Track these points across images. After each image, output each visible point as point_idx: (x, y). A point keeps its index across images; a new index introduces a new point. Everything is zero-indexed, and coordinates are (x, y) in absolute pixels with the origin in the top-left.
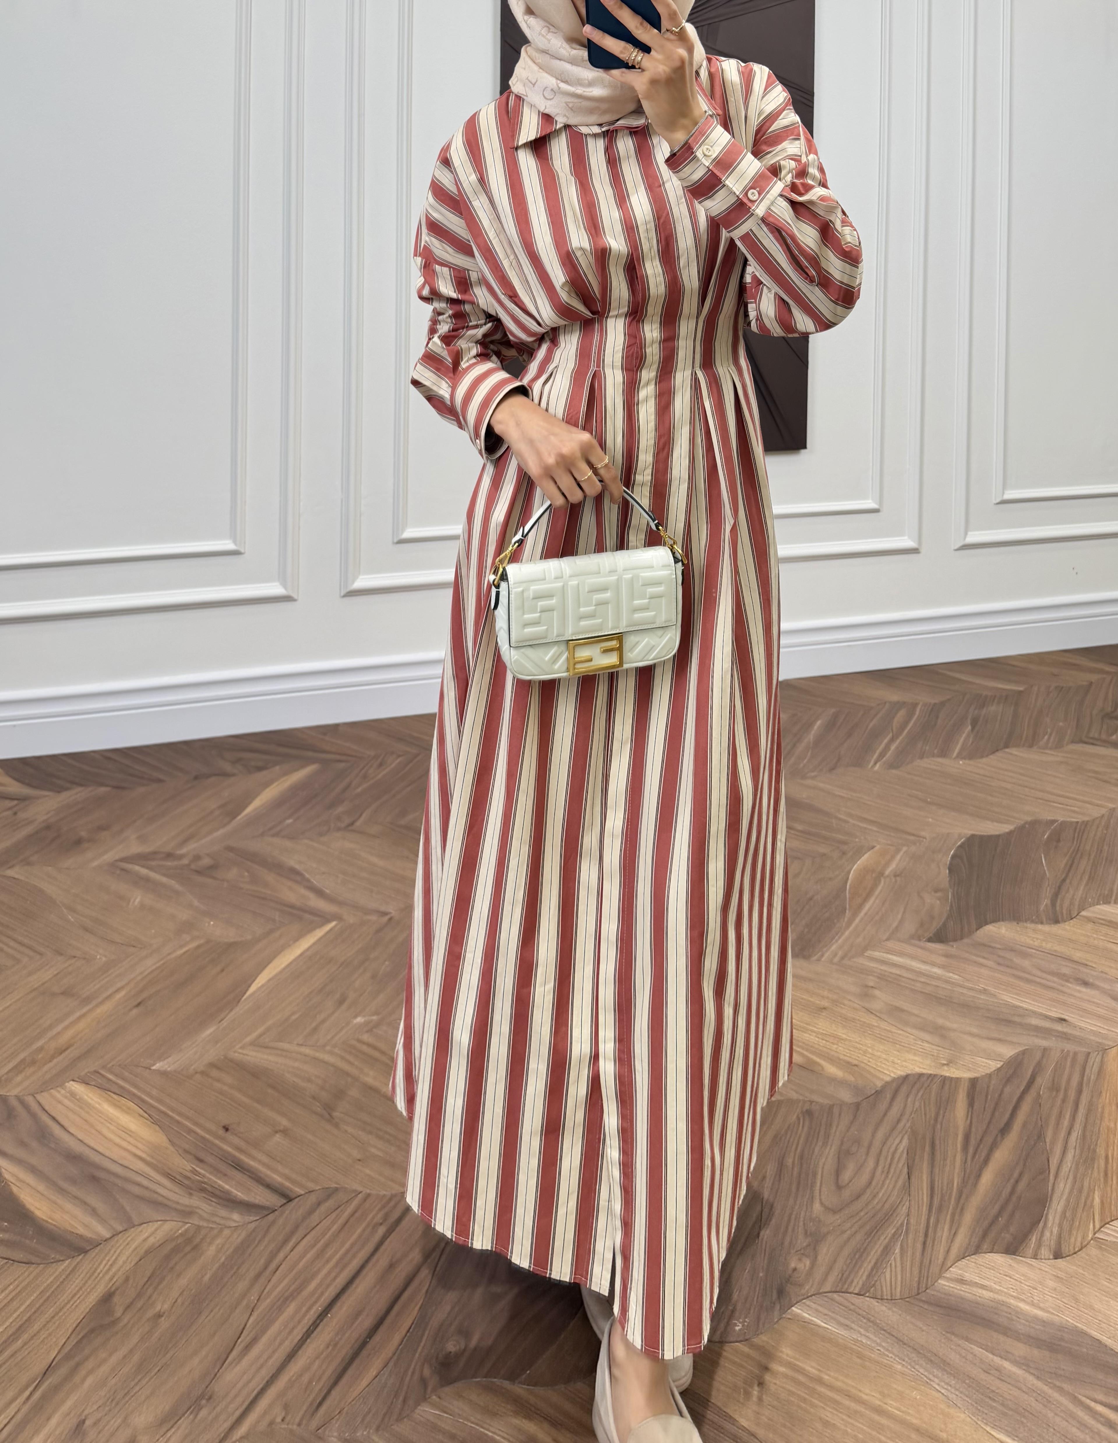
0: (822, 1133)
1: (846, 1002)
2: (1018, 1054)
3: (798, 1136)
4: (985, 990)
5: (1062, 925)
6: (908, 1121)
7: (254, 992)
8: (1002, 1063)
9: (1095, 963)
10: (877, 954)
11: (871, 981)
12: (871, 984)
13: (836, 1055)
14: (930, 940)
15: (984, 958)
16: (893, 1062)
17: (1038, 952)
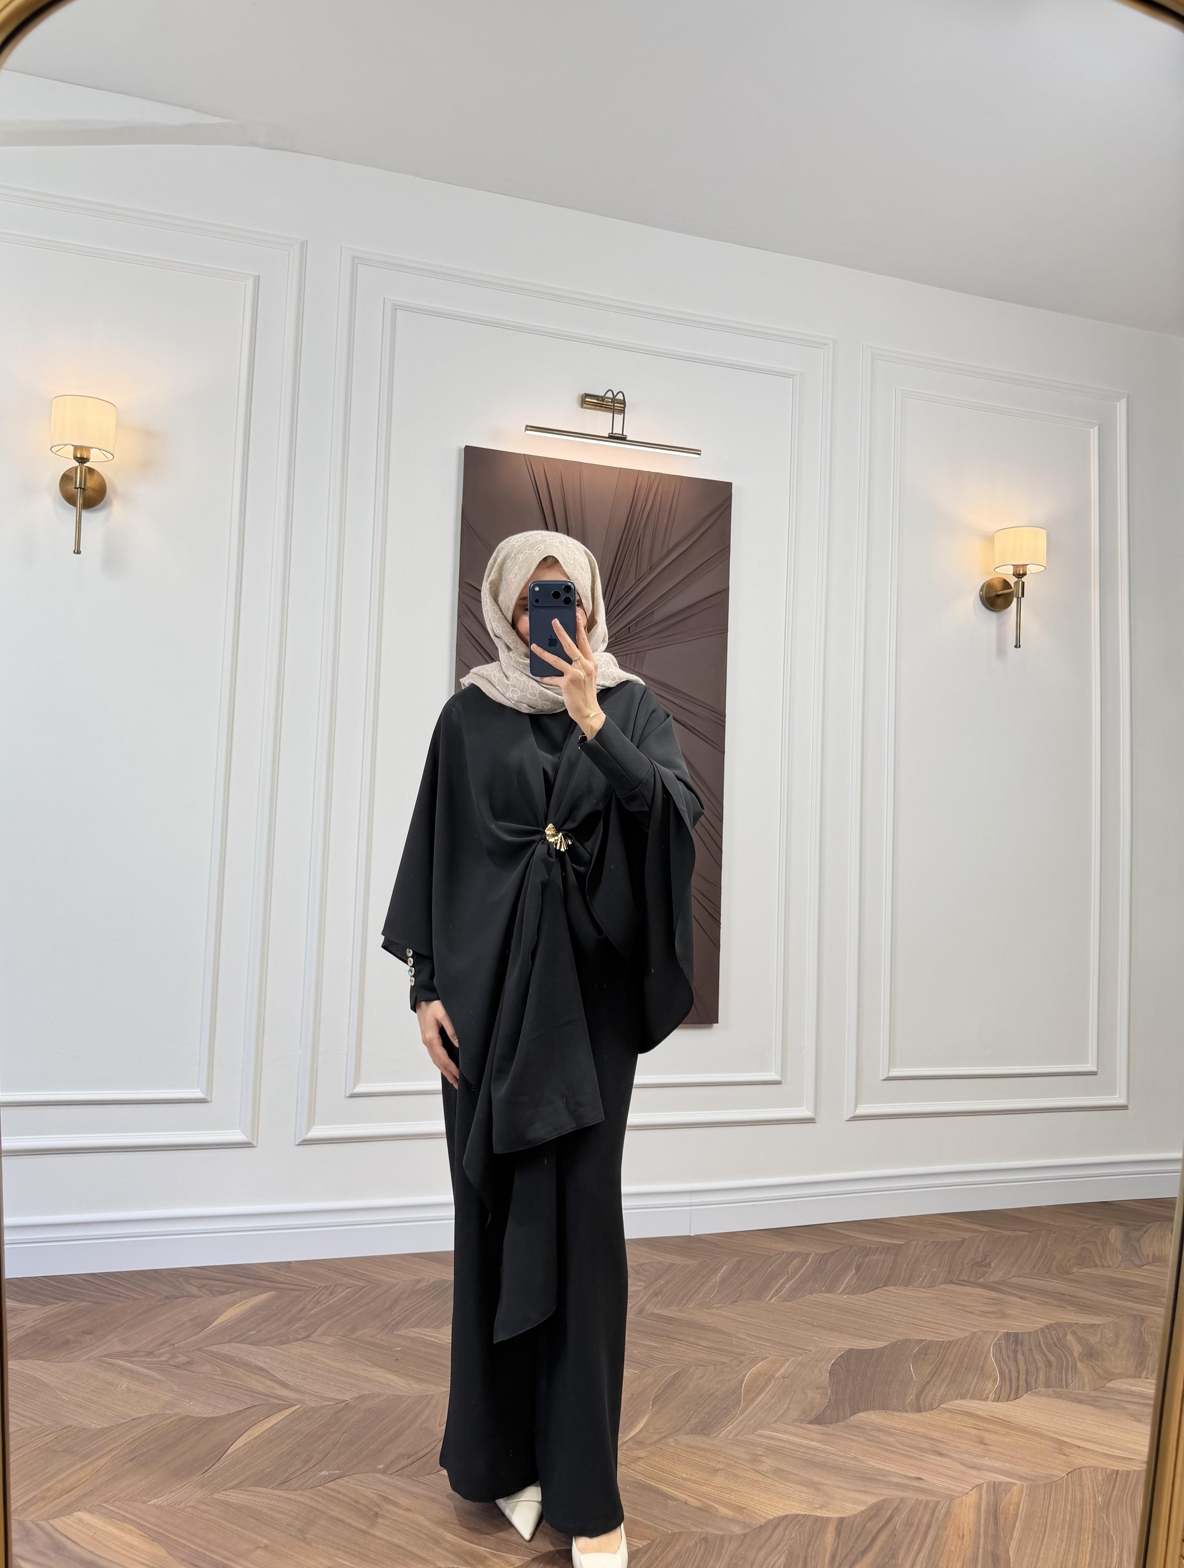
0: (715, 1552)
1: (738, 1465)
2: (880, 1502)
3: (695, 1554)
4: (855, 1457)
5: (924, 1414)
6: (785, 1545)
7: (232, 1453)
8: (865, 1508)
9: (950, 1440)
10: (766, 1432)
11: (759, 1451)
12: (759, 1453)
13: (728, 1501)
14: (811, 1423)
15: (855, 1435)
16: (775, 1506)
17: (902, 1432)
